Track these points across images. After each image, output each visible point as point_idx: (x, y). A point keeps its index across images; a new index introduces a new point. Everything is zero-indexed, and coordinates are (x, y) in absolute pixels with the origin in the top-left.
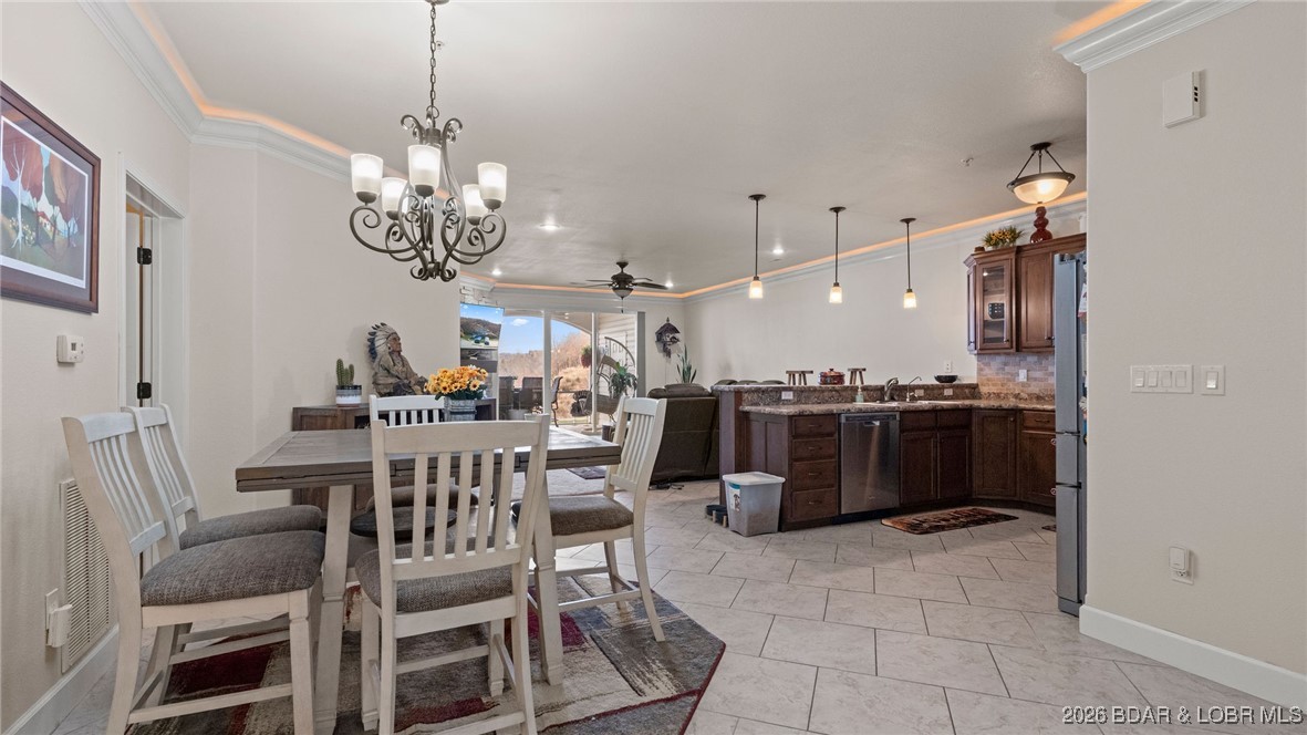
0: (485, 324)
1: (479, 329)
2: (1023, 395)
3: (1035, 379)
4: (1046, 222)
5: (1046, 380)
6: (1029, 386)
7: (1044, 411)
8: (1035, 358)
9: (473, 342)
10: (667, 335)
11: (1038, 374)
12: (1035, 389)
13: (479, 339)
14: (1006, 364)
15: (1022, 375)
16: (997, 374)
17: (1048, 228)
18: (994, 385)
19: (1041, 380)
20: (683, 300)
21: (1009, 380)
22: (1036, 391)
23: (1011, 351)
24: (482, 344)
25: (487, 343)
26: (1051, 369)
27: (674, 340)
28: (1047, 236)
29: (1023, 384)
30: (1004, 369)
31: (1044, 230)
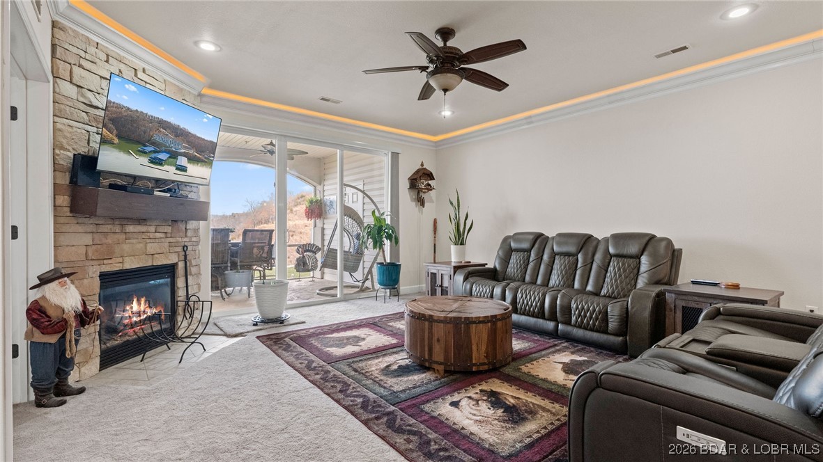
0: (179, 133)
1: (170, 140)
9: (144, 160)
10: (421, 181)
13: (163, 156)
20: (437, 144)
24: (172, 169)
25: (182, 169)
27: (429, 188)
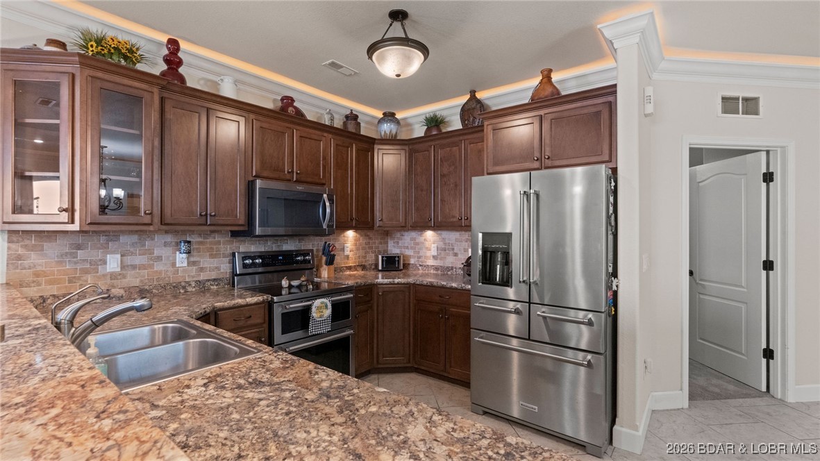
2: (116, 292)
3: (134, 267)
4: (180, 63)
5: (151, 266)
6: (124, 277)
7: (247, 305)
8: (135, 238)
11: (138, 260)
12: (133, 280)
14: (79, 247)
15: (113, 263)
16: (60, 263)
17: (181, 70)
18: (51, 282)
19: (142, 267)
21: (85, 271)
22: (136, 282)
23: (151, 228)
26: (157, 252)
28: (182, 79)
29: (113, 276)
30: (74, 255)
31: (177, 71)
